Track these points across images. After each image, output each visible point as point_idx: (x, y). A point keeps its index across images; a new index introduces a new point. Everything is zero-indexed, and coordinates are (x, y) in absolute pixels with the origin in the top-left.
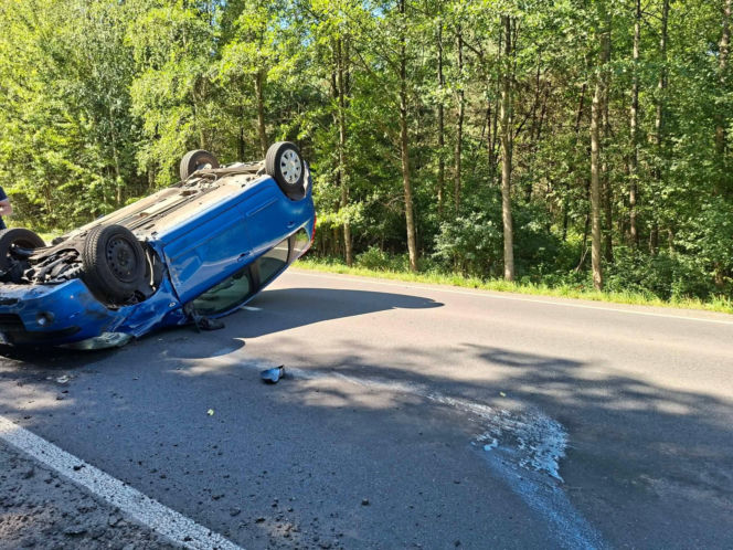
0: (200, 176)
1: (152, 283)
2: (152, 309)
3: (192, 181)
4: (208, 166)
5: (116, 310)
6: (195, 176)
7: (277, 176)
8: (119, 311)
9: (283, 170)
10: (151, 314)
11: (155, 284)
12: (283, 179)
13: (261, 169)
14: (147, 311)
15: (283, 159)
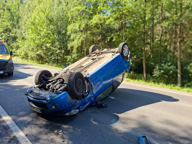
0: (95, 53)
1: (87, 91)
2: (87, 101)
3: (93, 55)
4: (98, 50)
5: (76, 102)
6: (94, 53)
7: (122, 53)
8: (78, 102)
9: (124, 51)
10: (86, 103)
11: (87, 92)
12: (123, 54)
13: (116, 51)
14: (86, 101)
15: (124, 48)
